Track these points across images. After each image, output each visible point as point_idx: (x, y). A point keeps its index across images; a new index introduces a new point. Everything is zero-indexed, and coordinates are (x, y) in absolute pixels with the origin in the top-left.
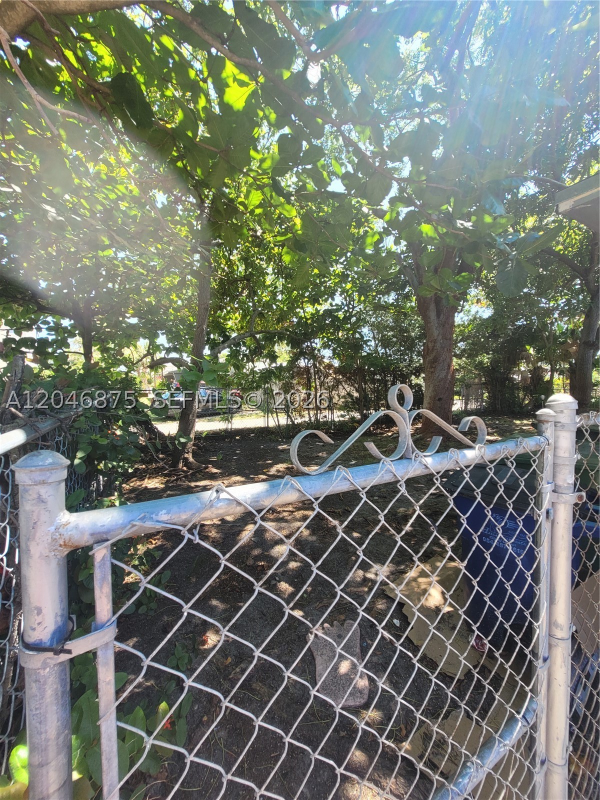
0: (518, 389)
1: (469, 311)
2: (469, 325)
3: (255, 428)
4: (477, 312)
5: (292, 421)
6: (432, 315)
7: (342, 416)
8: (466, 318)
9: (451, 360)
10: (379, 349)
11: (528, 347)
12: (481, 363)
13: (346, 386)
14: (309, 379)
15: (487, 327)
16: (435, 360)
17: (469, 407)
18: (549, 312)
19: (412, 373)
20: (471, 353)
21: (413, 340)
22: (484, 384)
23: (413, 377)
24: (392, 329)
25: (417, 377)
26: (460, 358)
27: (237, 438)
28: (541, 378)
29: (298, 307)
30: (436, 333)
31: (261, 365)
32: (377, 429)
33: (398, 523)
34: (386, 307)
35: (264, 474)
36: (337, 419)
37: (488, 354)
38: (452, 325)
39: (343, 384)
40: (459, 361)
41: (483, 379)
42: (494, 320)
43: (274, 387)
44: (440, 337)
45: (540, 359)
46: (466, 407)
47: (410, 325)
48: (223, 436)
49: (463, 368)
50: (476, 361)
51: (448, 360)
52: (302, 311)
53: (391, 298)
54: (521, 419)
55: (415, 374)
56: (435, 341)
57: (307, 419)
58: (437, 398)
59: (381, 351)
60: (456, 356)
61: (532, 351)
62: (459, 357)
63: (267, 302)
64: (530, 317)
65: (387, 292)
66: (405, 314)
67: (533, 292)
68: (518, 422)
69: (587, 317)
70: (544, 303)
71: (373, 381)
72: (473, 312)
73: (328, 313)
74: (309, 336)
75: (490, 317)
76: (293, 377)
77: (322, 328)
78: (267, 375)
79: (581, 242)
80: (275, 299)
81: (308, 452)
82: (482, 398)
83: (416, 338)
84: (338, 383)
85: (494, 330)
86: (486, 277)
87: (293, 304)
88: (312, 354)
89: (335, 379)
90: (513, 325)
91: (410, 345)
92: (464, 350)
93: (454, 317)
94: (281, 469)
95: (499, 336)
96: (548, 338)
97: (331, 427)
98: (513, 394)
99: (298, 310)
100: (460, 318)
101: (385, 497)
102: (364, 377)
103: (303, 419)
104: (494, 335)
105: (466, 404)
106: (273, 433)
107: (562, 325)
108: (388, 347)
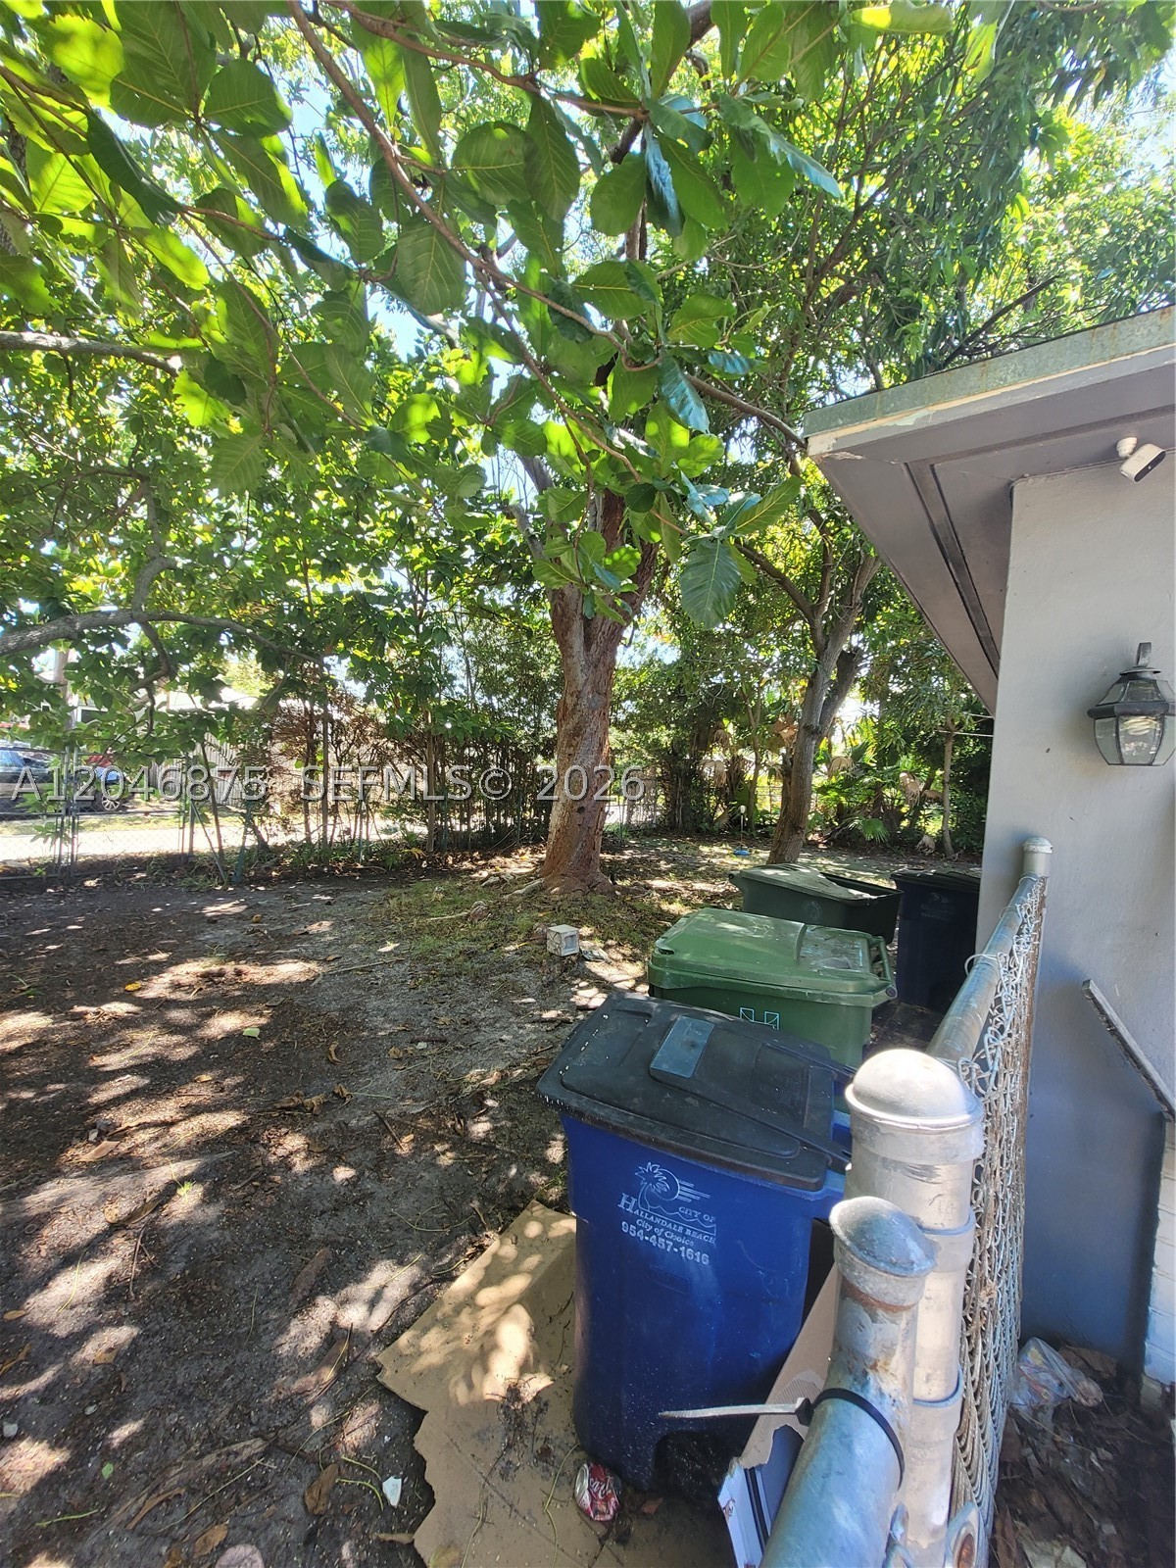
0: (709, 790)
1: (643, 647)
2: (642, 671)
3: (150, 859)
4: (656, 651)
5: (260, 838)
6: (577, 641)
7: (387, 831)
8: (637, 659)
9: (606, 733)
10: (478, 695)
11: (726, 722)
12: (656, 742)
13: (402, 767)
14: (312, 747)
15: (668, 680)
16: (577, 732)
17: (633, 818)
18: (757, 670)
19: (536, 750)
20: (641, 724)
21: (544, 685)
22: (659, 779)
23: (540, 758)
24: (505, 658)
25: (547, 757)
26: (624, 731)
27: (91, 883)
28: (740, 776)
29: (293, 575)
30: (581, 678)
31: (179, 700)
32: (463, 859)
33: (460, 1116)
34: (492, 613)
35: (127, 997)
36: (374, 837)
37: (668, 728)
38: (611, 667)
39: (396, 761)
40: (622, 736)
41: (659, 770)
42: (680, 669)
43: (213, 756)
44: (588, 688)
45: (742, 745)
46: (629, 818)
47: (539, 655)
48: (39, 879)
49: (628, 748)
50: (648, 738)
51: (600, 734)
52: (303, 586)
53: (505, 596)
54: (710, 843)
55: (544, 754)
56: (579, 695)
57: (300, 837)
58: (576, 808)
59: (481, 698)
60: (617, 724)
61: (731, 729)
62: (622, 726)
63: (206, 549)
64: (732, 672)
65: (497, 583)
66: (529, 633)
67: (738, 631)
68: (705, 849)
69: (811, 684)
70: (752, 654)
71: (461, 759)
72: (649, 649)
73: (361, 601)
74: (316, 646)
75: (674, 664)
76: (269, 736)
77: (347, 635)
78: (193, 727)
79: (807, 560)
80: (226, 543)
81: (282, 921)
82: (655, 804)
83: (551, 683)
84: (383, 758)
85: (679, 687)
86: (672, 592)
87: (278, 567)
88: (322, 690)
89: (375, 746)
90: (708, 682)
91: (535, 692)
92: (631, 716)
93: (614, 652)
94: (185, 980)
95: (685, 699)
96: (754, 709)
97: (358, 857)
98: (700, 799)
99: (292, 583)
100: (624, 657)
101: (445, 1041)
102: (443, 748)
103: (292, 837)
104: (679, 696)
105: (630, 813)
106: (201, 869)
107: (772, 693)
108: (495, 692)
